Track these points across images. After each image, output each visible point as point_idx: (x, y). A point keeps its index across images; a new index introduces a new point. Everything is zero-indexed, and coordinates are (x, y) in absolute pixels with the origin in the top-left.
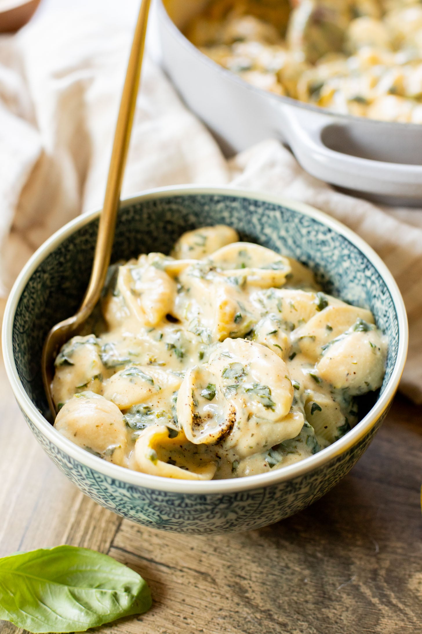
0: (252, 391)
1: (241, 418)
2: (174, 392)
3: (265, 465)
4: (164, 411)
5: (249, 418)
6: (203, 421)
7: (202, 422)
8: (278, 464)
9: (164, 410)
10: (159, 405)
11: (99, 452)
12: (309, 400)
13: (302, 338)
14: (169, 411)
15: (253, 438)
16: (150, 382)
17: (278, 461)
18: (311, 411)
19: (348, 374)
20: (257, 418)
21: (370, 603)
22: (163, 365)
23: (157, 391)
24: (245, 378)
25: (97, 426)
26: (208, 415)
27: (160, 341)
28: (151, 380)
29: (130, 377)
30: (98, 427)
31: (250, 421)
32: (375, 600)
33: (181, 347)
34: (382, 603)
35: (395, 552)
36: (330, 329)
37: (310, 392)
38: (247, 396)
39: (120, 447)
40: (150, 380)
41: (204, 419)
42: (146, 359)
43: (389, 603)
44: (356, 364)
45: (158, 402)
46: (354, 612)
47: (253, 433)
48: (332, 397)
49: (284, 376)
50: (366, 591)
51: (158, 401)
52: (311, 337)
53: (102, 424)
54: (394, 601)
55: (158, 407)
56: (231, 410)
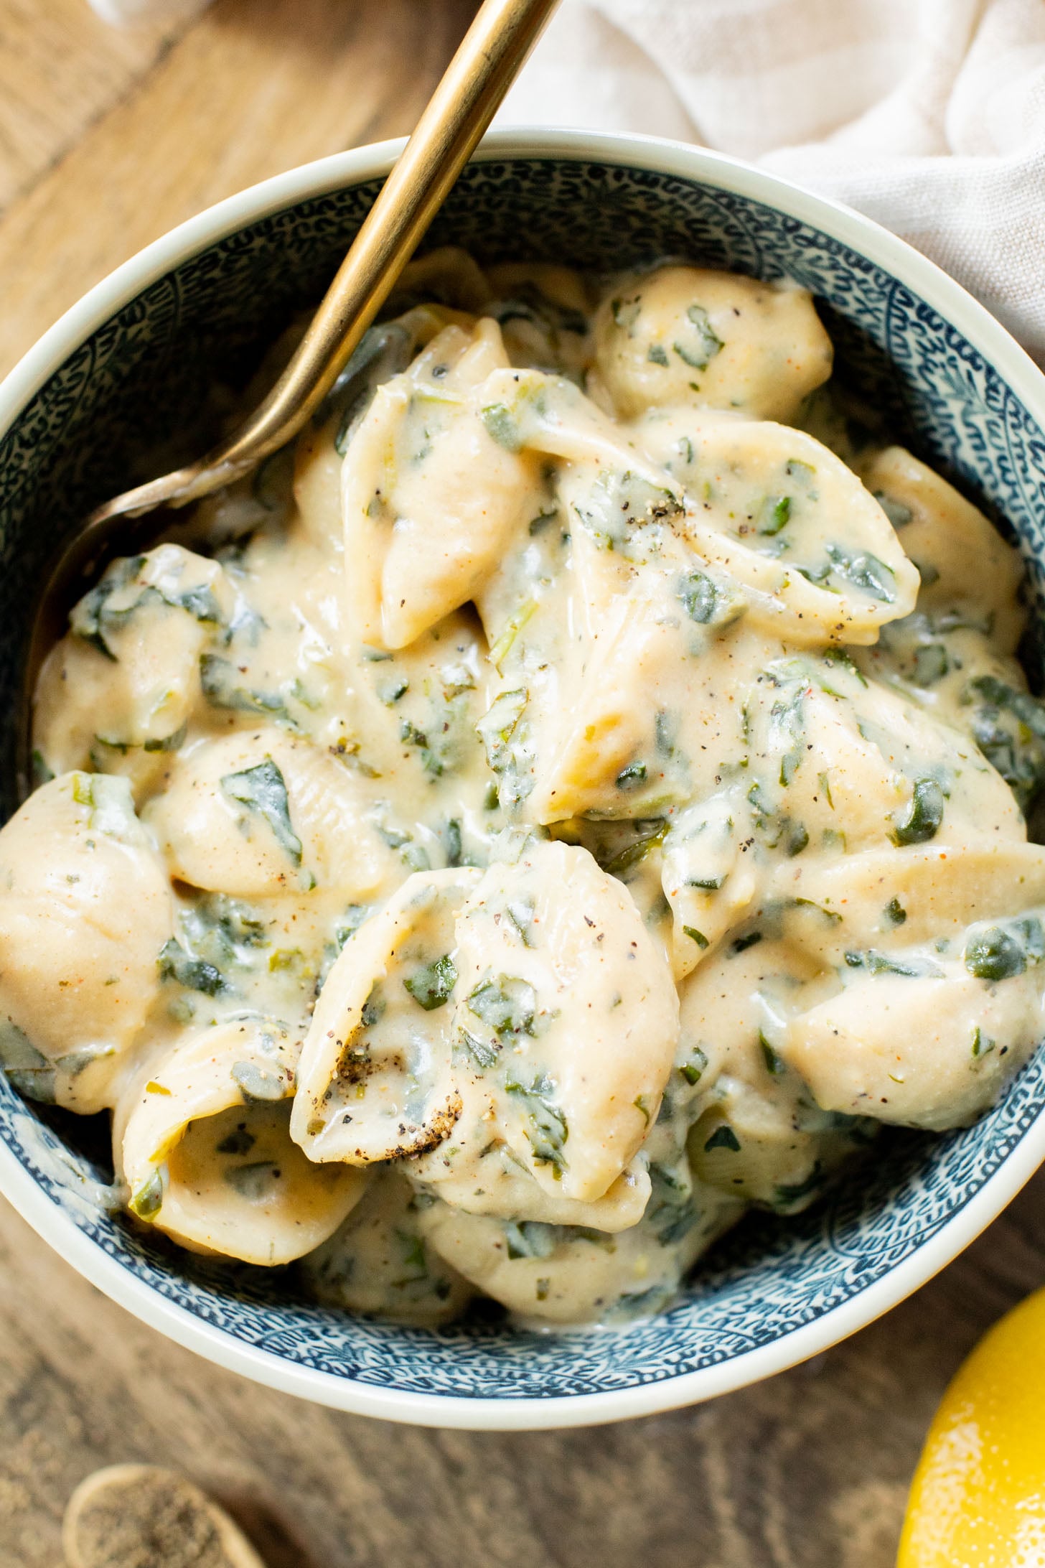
0: (523, 1098)
1: (463, 1143)
2: (352, 905)
3: (498, 1246)
4: (299, 953)
5: (487, 1150)
6: (373, 1070)
7: (370, 1073)
8: (532, 1258)
9: (302, 949)
10: (293, 926)
11: (45, 1054)
12: (717, 1111)
13: (800, 903)
14: (315, 951)
15: (477, 1198)
16: (291, 858)
17: (536, 1253)
18: (707, 1139)
19: (865, 1095)
20: (508, 1160)
21: (705, 1513)
22: (372, 774)
23: (302, 888)
24: (524, 1042)
25: (63, 984)
26: (396, 1057)
27: (390, 705)
28: (296, 853)
29: (244, 810)
30: (64, 987)
31: (489, 1157)
32: (724, 1508)
33: (445, 751)
34: (739, 1523)
35: (855, 1395)
36: (898, 915)
37: (733, 1089)
38: (505, 1099)
39: (110, 1054)
40: (292, 852)
41: (378, 1065)
42: (331, 731)
43: (755, 1534)
44: (902, 1082)
45: (294, 918)
46: (653, 1515)
47: (484, 1188)
48: (794, 1118)
49: (633, 1098)
50: (717, 1470)
51: (297, 913)
52: (829, 915)
53: (81, 981)
54: (773, 1532)
55: (286, 930)
56: (451, 1103)
